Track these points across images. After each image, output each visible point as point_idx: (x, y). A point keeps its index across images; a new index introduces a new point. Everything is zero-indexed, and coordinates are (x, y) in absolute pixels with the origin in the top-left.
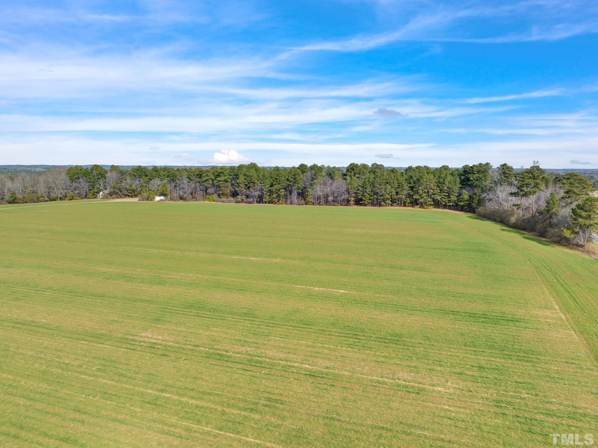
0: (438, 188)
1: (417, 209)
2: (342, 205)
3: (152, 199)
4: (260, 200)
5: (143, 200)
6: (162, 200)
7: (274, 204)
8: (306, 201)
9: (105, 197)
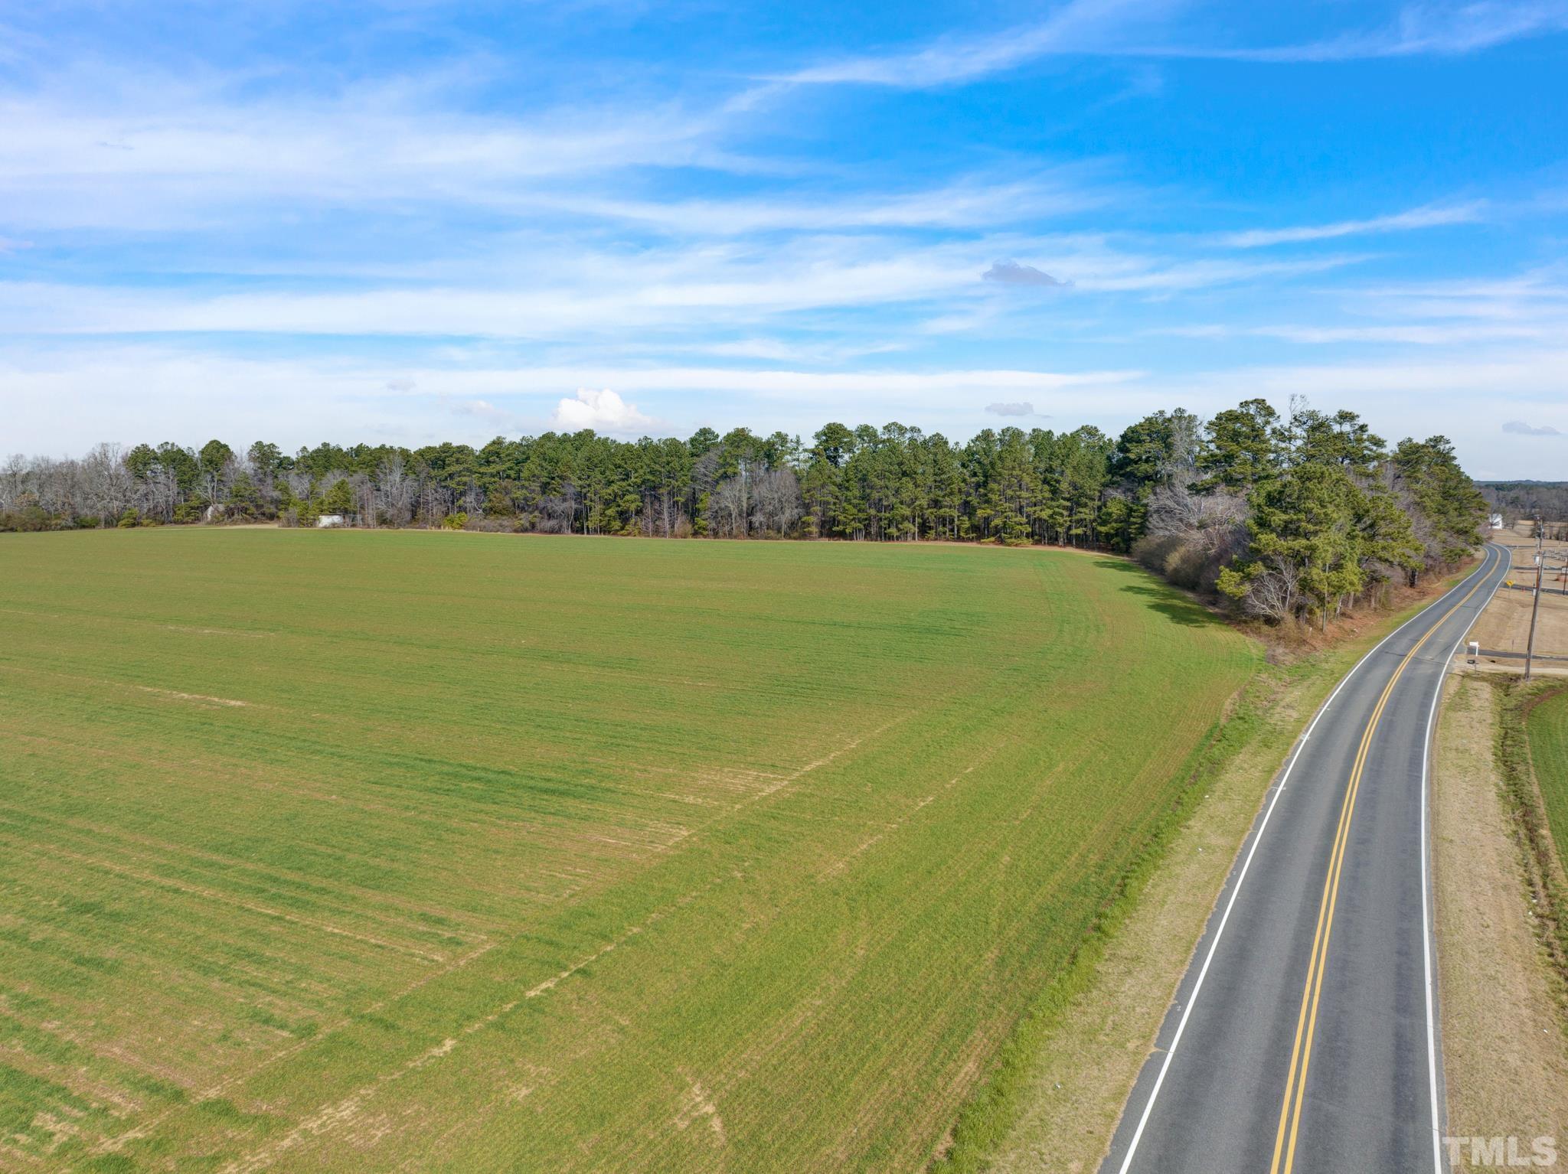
0: (1046, 487)
1: (988, 548)
2: (790, 538)
3: (312, 523)
4: (578, 523)
5: (290, 526)
6: (334, 525)
7: (614, 534)
8: (696, 527)
9: (217, 521)
